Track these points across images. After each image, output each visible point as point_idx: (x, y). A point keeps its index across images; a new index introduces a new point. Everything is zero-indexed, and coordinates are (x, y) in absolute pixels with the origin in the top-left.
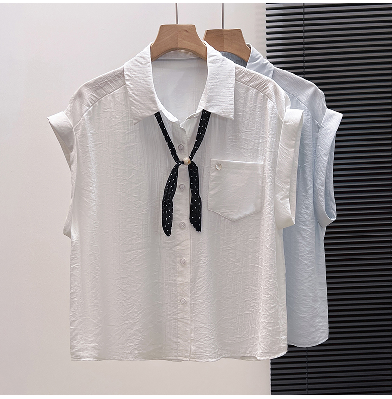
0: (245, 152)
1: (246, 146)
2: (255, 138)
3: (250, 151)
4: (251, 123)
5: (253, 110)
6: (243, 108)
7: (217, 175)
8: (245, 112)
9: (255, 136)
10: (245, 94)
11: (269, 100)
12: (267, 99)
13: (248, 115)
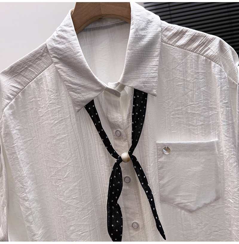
0: (194, 129)
1: (195, 121)
2: (204, 111)
3: (200, 127)
4: (197, 94)
5: (196, 78)
6: (183, 77)
7: (165, 161)
8: (187, 81)
9: (204, 109)
10: (182, 60)
11: (213, 64)
12: (210, 62)
13: (191, 85)
